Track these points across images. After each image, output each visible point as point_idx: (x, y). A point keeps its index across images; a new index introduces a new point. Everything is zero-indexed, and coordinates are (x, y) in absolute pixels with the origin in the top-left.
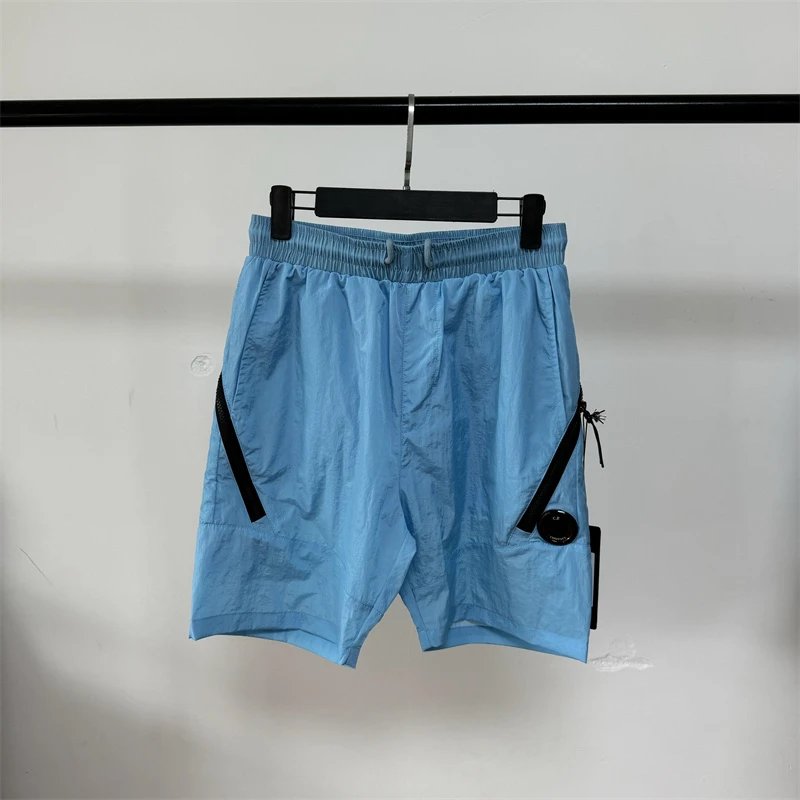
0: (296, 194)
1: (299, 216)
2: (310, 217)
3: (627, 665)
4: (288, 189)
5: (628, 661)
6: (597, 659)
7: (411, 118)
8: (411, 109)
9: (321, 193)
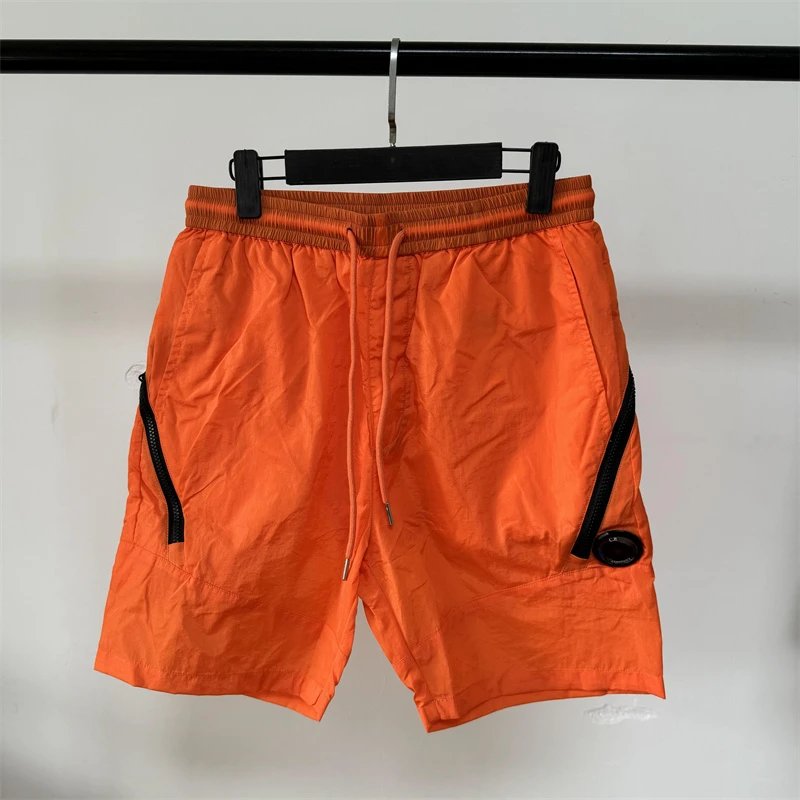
0: (263, 161)
1: (268, 186)
2: (282, 186)
3: (627, 716)
4: (253, 153)
5: (628, 712)
6: (593, 711)
7: (393, 67)
8: (394, 55)
9: (291, 157)
